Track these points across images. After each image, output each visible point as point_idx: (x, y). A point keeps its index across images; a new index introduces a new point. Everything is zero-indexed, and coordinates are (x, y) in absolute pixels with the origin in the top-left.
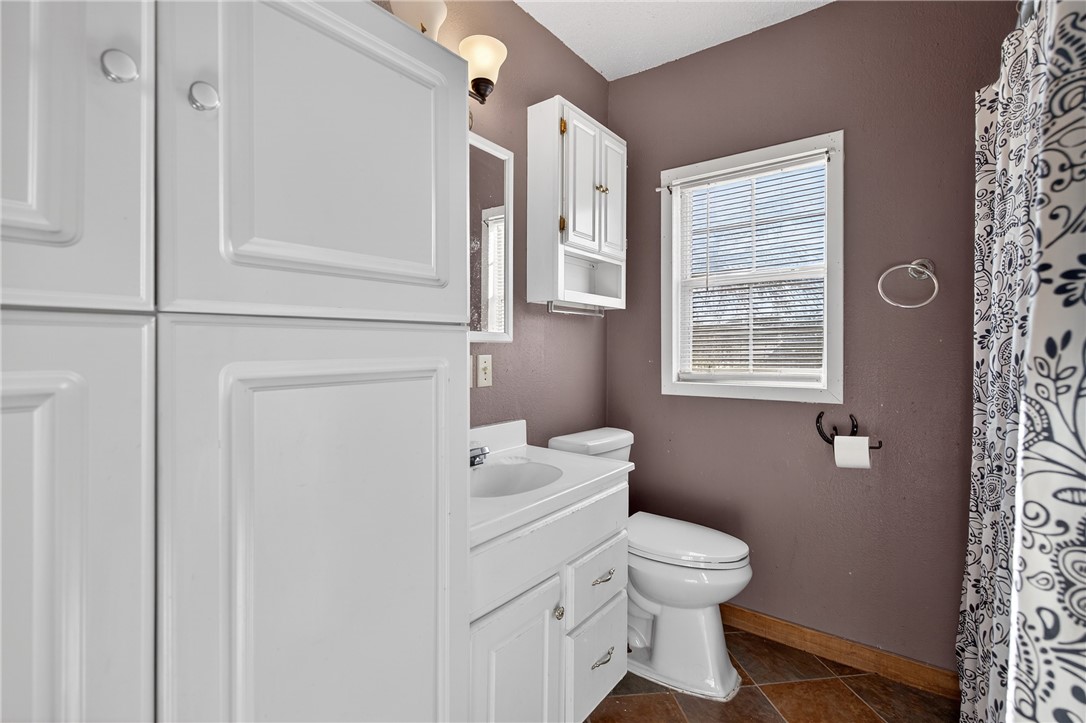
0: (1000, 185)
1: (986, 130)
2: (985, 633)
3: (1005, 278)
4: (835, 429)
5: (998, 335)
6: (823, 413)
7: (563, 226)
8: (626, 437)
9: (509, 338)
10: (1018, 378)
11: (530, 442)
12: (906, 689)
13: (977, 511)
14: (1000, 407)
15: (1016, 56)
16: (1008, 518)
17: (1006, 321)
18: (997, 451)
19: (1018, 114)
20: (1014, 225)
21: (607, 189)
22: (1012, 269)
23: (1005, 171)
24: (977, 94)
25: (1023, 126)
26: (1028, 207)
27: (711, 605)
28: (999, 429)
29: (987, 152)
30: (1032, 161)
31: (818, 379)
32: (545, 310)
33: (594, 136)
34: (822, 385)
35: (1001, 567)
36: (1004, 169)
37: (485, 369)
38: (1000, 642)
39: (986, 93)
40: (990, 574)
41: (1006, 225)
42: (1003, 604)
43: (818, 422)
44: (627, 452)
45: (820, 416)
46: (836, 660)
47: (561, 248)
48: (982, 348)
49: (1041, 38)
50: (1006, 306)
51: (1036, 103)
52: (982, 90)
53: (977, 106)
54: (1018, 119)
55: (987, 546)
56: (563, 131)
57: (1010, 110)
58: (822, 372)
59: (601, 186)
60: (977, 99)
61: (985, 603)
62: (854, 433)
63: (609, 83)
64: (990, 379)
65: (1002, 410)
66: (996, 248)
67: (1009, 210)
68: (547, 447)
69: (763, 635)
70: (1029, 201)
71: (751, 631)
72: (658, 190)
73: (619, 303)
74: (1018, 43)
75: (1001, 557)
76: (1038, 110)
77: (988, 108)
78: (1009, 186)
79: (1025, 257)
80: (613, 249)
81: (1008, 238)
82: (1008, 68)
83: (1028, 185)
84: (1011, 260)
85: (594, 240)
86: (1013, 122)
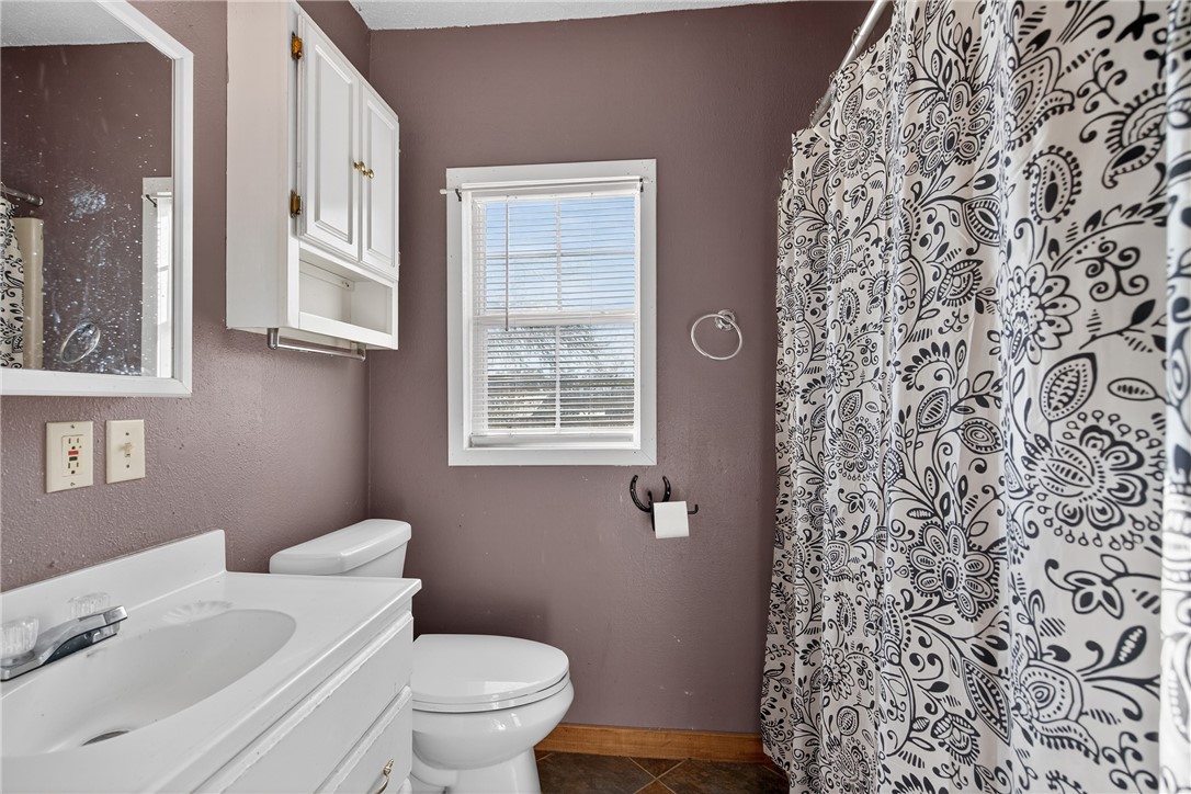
0: (835, 228)
1: (803, 175)
2: (831, 717)
3: (844, 327)
4: (650, 494)
5: (838, 389)
6: (636, 476)
7: (296, 207)
8: (399, 532)
9: (184, 388)
10: (905, 439)
11: (232, 566)
12: (716, 765)
13: (803, 576)
14: (842, 466)
15: (851, 90)
16: (898, 604)
17: (846, 374)
18: (840, 516)
19: (854, 152)
20: (852, 270)
21: (371, 172)
22: (851, 318)
23: (839, 213)
24: (793, 135)
25: (859, 166)
26: (909, 241)
27: (526, 750)
28: (841, 491)
29: (804, 197)
30: (912, 189)
31: (629, 438)
32: (265, 343)
33: (351, 86)
34: (636, 444)
35: (891, 662)
36: (839, 211)
37: (126, 447)
38: (895, 753)
39: (803, 137)
40: (836, 652)
41: (842, 272)
42: (896, 707)
43: (631, 487)
44: (399, 558)
45: (634, 481)
46: (651, 756)
47: (294, 246)
48: (805, 403)
49: (920, 51)
50: (846, 357)
51: (914, 124)
52: (799, 133)
53: (794, 149)
54: (853, 159)
55: (831, 620)
56: (297, 55)
57: (843, 149)
58: (635, 431)
59: (362, 164)
60: (794, 142)
61: (831, 684)
62: (666, 499)
63: (370, 31)
64: (828, 436)
65: (844, 471)
66: (831, 295)
67: (845, 256)
68: (267, 571)
69: (574, 751)
70: (911, 234)
71: (561, 750)
72: (442, 192)
73: (389, 340)
74: (852, 77)
75: (891, 650)
76: (917, 132)
77: (805, 153)
78: (845, 229)
79: (907, 298)
80: (381, 262)
81: (844, 284)
82: (841, 104)
83: (908, 215)
84: (849, 308)
85: (350, 242)
86: (847, 161)
